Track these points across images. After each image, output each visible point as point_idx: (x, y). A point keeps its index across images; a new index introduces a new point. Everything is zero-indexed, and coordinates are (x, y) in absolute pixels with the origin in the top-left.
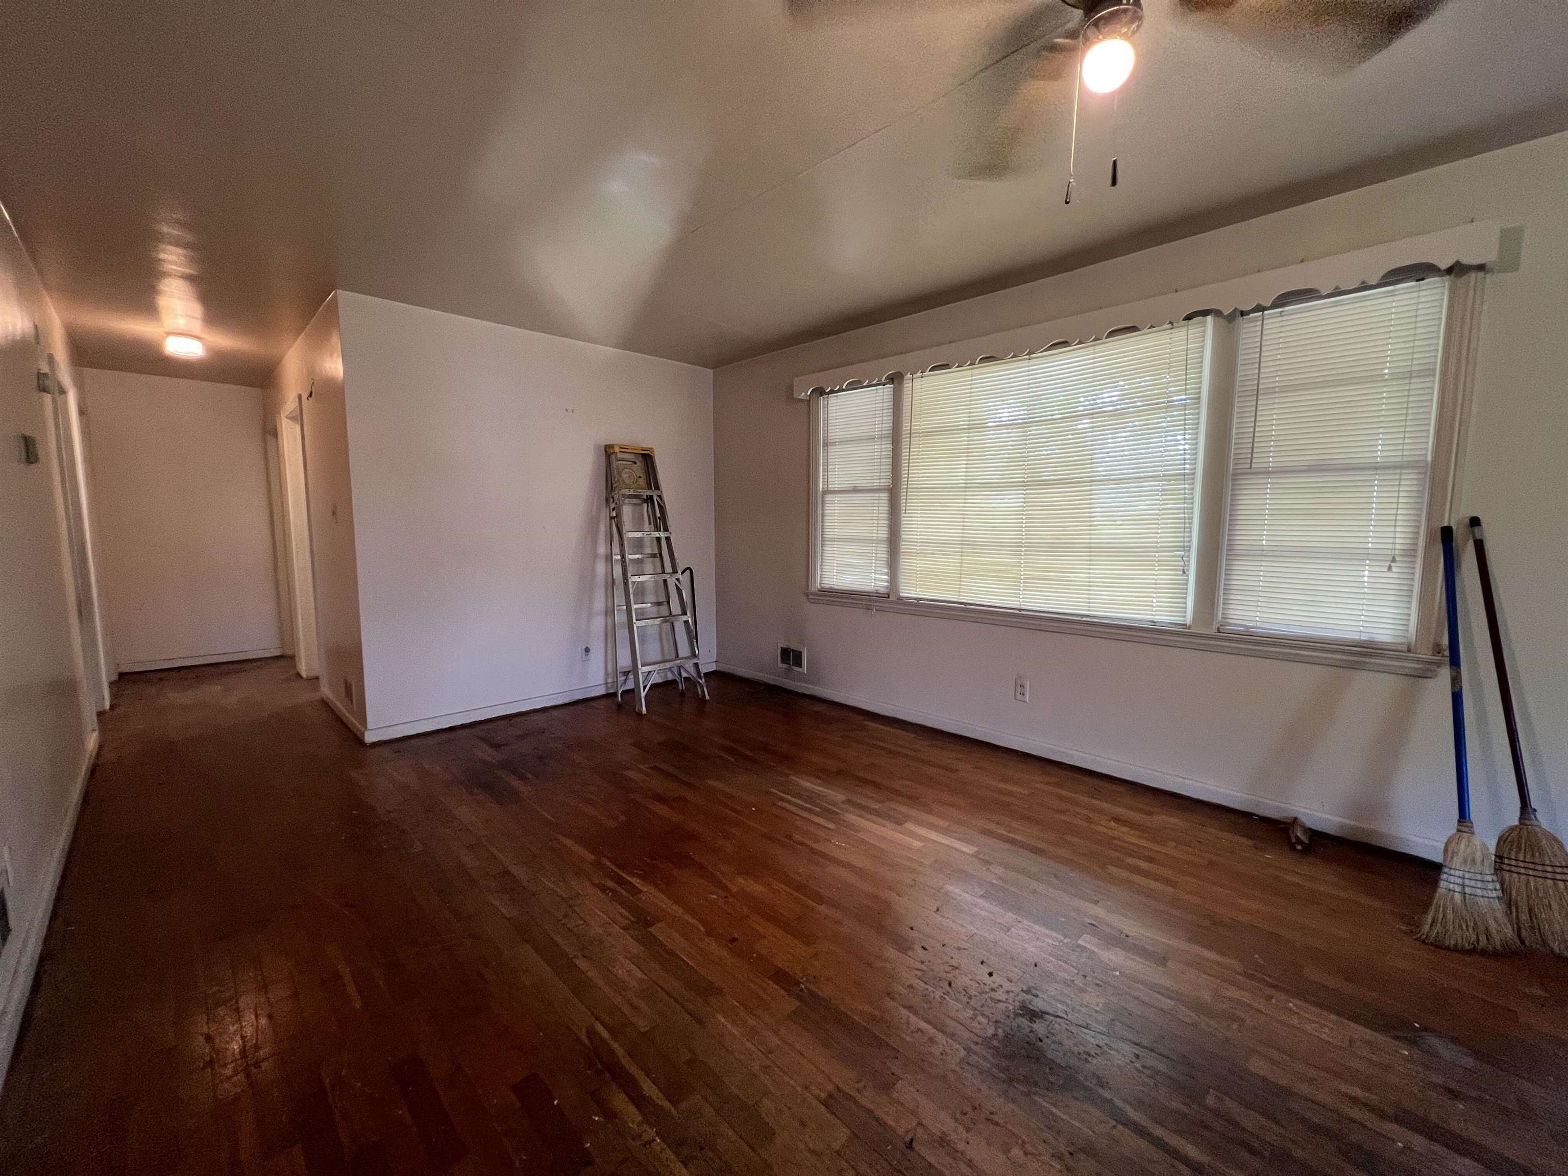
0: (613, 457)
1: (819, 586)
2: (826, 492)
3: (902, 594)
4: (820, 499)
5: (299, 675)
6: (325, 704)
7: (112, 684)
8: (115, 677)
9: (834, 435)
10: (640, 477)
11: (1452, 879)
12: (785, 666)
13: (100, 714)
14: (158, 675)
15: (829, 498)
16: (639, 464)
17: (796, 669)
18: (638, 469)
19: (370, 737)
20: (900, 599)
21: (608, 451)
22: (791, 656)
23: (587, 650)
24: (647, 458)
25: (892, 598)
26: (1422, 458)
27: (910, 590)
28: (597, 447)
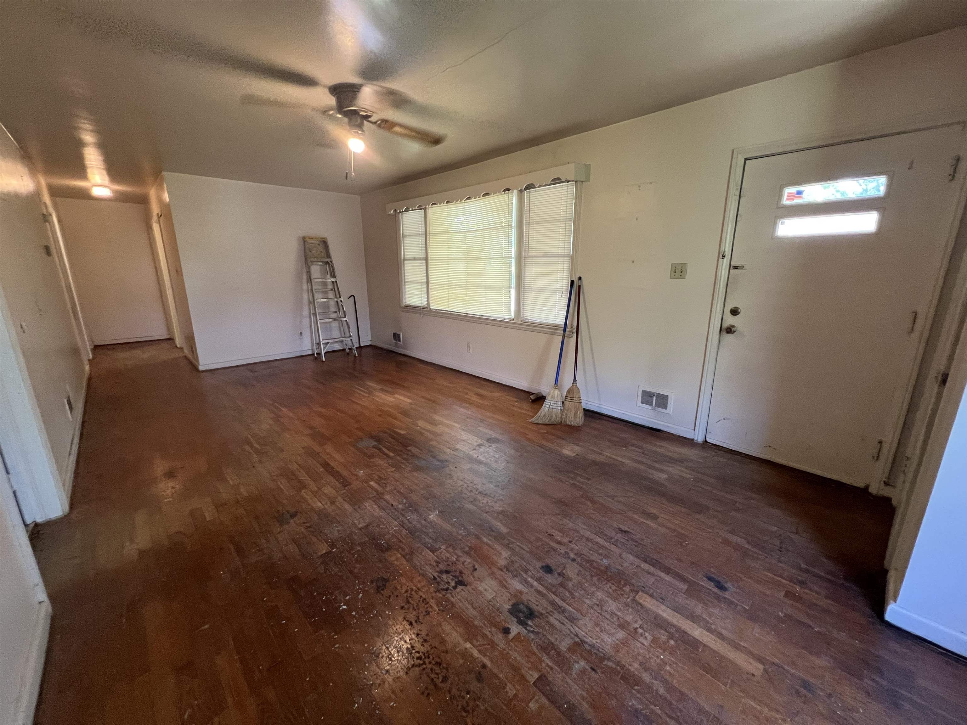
0: (306, 242)
1: (404, 304)
2: (405, 259)
3: (431, 308)
4: (402, 263)
5: (176, 346)
6: (186, 357)
7: (91, 349)
8: (93, 347)
9: (406, 232)
10: (322, 252)
11: (547, 403)
12: (395, 341)
13: (89, 360)
14: (112, 347)
15: (406, 262)
16: (321, 245)
17: (399, 342)
18: (321, 248)
19: (201, 368)
20: (431, 310)
21: (304, 240)
22: (396, 337)
23: (301, 333)
24: (324, 243)
25: (428, 309)
26: (568, 253)
27: (433, 306)
28: (299, 238)
